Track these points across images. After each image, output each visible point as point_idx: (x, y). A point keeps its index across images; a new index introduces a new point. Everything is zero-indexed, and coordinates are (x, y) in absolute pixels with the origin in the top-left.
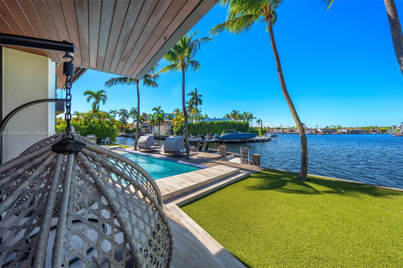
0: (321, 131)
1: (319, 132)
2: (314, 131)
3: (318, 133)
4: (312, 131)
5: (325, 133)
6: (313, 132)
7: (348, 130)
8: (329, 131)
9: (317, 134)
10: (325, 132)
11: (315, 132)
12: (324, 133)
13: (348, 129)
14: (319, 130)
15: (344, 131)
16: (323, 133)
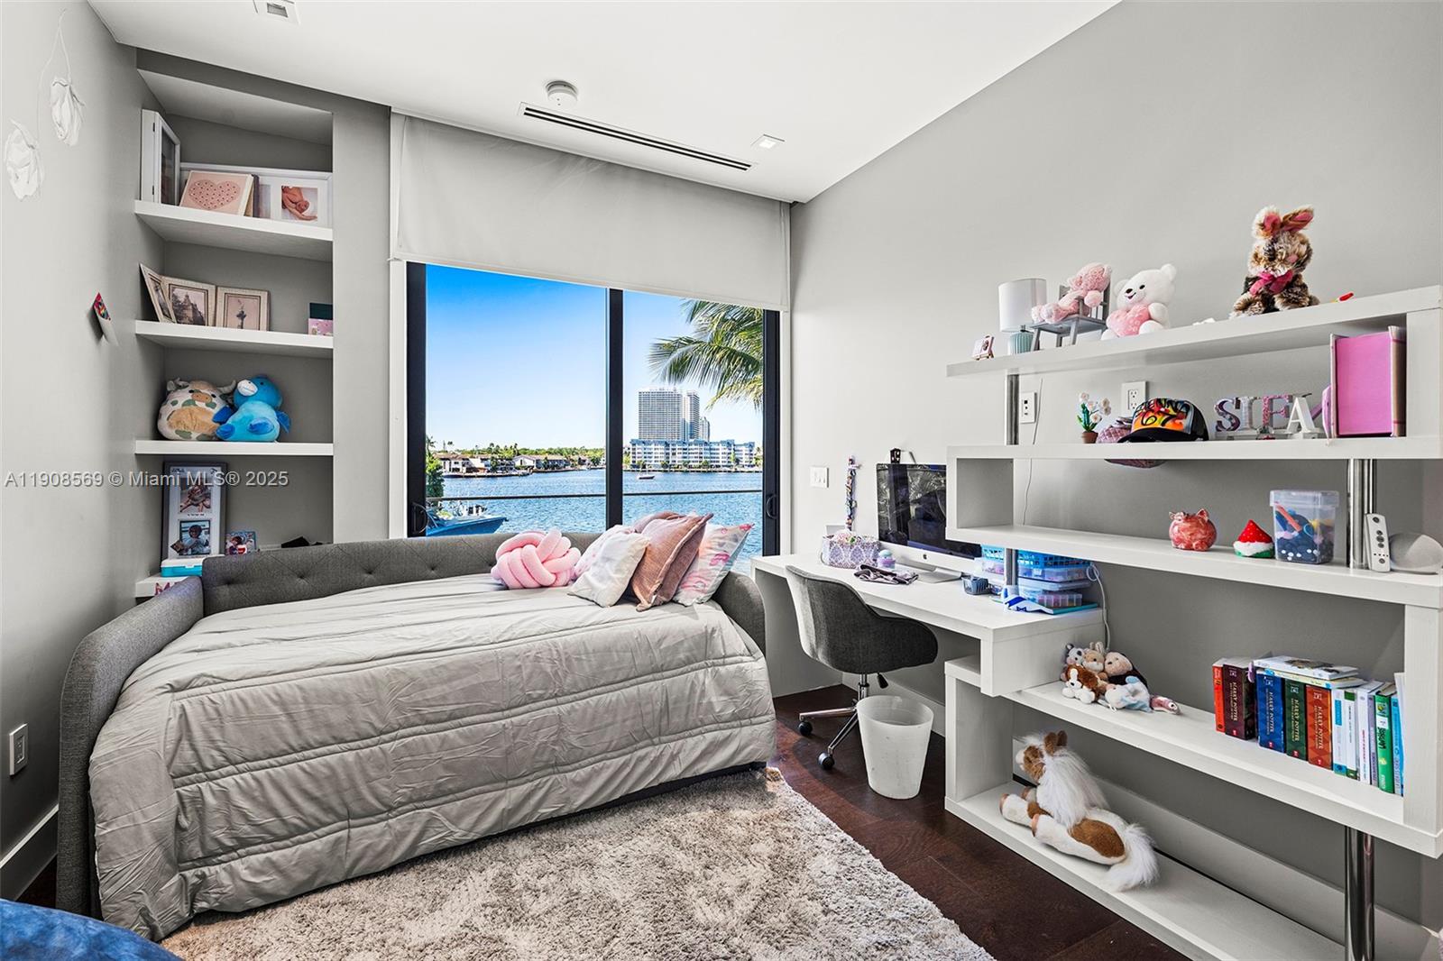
0: (482, 465)
1: (476, 470)
2: (463, 466)
3: (474, 474)
4: (454, 466)
5: (495, 474)
6: (458, 470)
7: (538, 461)
8: (502, 464)
9: (474, 477)
10: (494, 469)
11: (465, 468)
12: (490, 474)
13: (538, 457)
14: (476, 463)
15: (529, 463)
16: (488, 472)
